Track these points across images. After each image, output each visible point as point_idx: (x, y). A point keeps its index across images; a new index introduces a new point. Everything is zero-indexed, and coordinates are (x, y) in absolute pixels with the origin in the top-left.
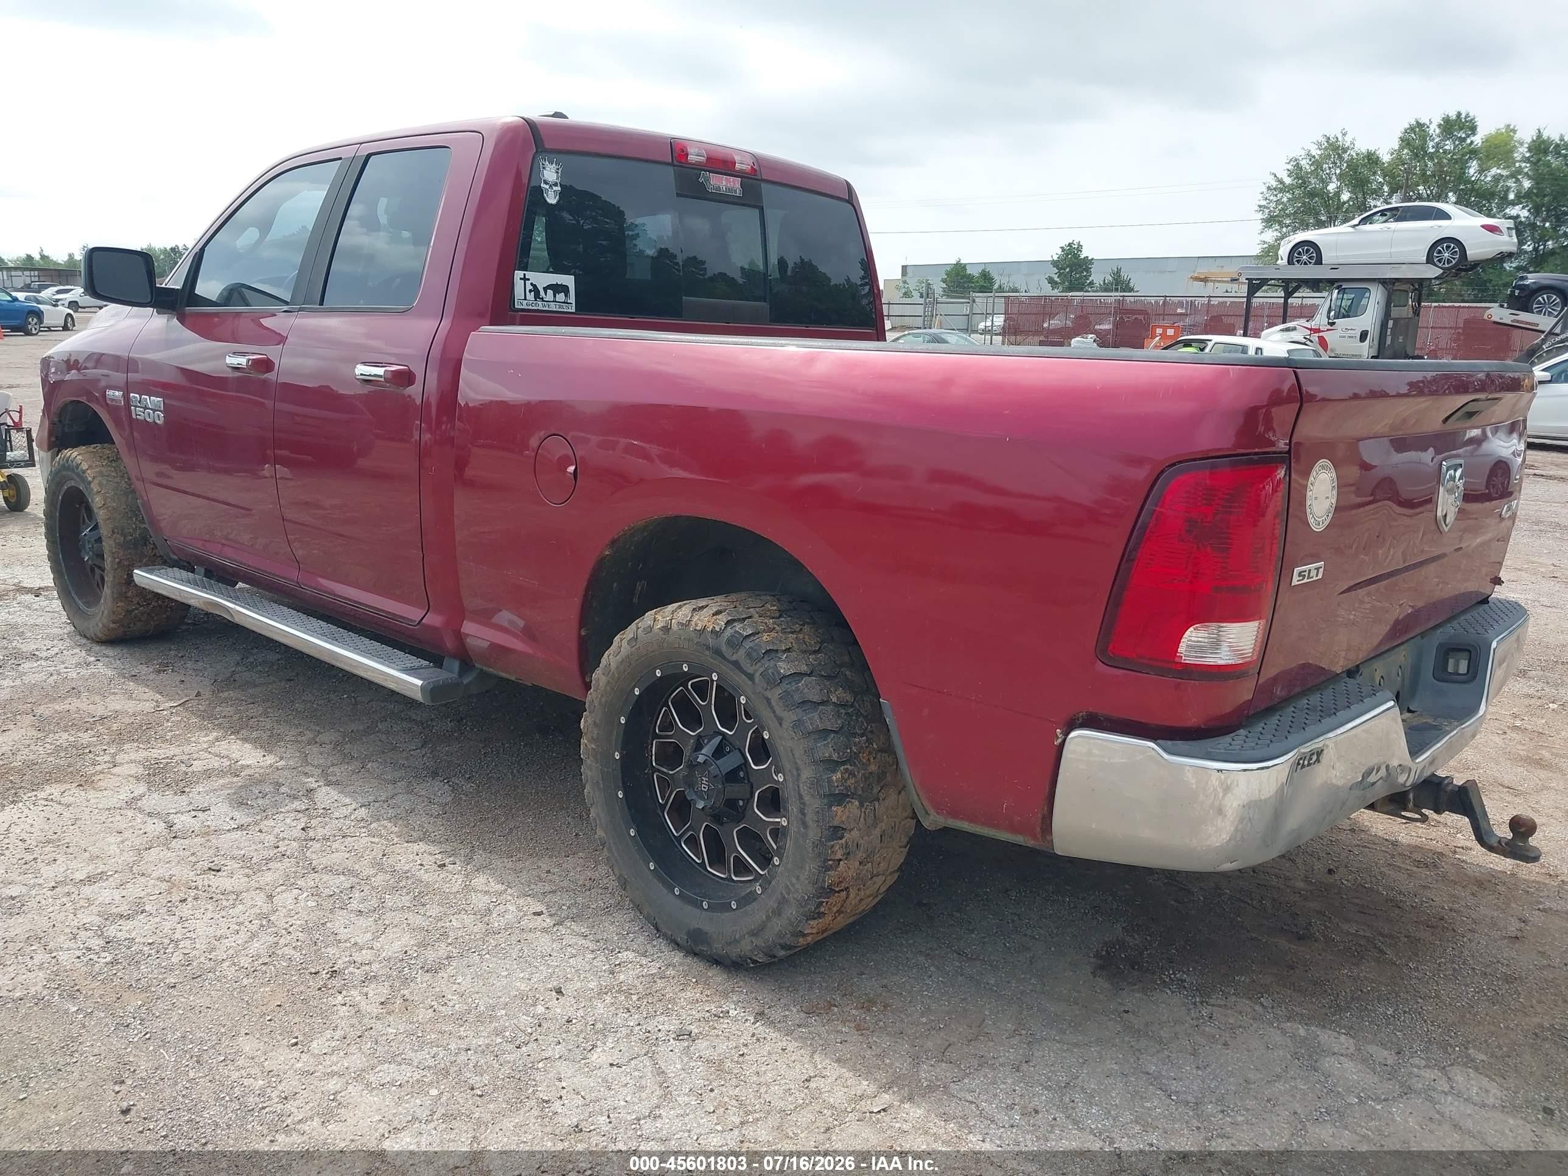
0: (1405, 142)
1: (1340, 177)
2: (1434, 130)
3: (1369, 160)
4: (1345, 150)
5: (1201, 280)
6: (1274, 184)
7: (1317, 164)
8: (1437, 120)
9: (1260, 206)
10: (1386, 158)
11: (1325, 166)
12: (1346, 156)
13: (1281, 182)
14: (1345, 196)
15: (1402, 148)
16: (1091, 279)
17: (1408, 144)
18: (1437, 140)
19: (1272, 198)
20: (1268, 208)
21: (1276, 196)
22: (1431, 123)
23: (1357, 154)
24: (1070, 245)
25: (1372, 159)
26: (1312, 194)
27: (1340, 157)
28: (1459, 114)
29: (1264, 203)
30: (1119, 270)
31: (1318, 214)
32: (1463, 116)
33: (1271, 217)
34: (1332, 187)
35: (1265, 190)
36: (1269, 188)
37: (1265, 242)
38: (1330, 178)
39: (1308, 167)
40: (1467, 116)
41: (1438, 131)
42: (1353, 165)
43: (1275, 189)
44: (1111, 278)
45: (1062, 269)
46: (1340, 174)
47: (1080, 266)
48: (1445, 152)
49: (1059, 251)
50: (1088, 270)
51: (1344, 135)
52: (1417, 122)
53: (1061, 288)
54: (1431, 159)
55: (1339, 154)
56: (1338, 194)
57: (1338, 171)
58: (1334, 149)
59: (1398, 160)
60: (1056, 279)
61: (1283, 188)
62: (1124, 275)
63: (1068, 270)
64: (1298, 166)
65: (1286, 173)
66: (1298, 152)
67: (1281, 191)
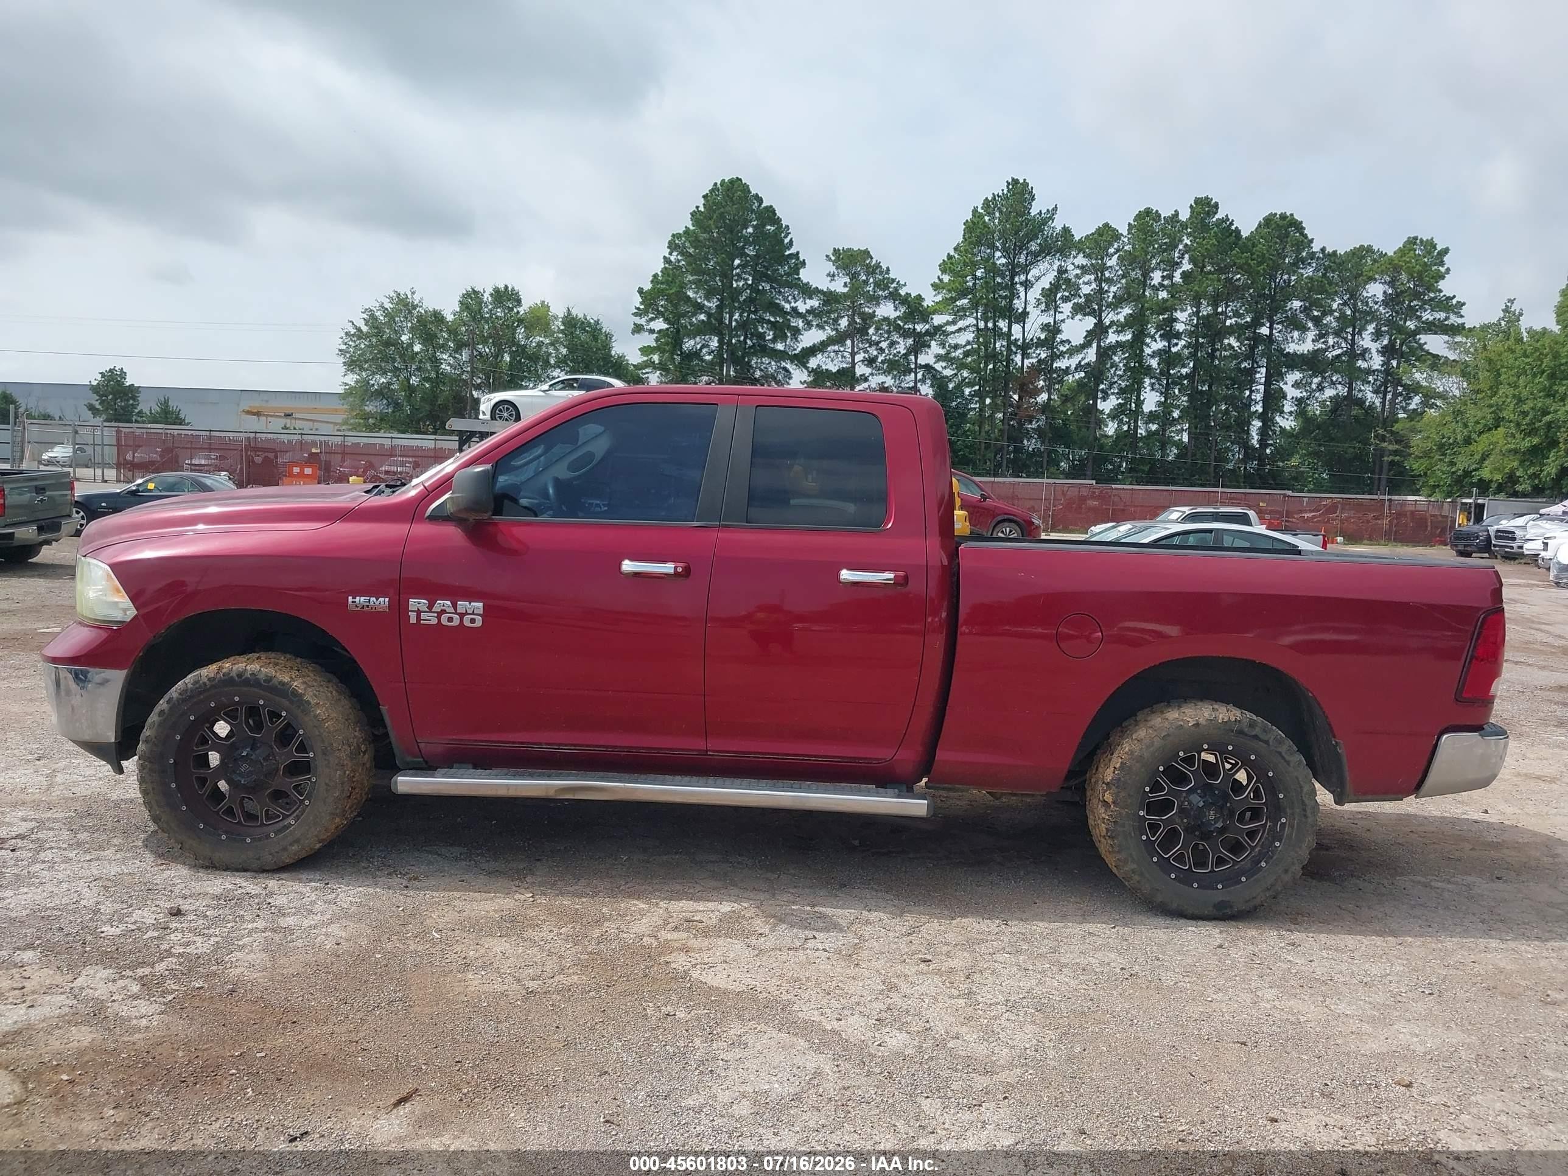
0: (464, 305)
1: (412, 330)
2: (487, 297)
3: (435, 317)
4: (415, 307)
5: (254, 414)
6: (353, 331)
7: (390, 315)
8: (489, 290)
9: (340, 350)
10: (450, 318)
11: (397, 319)
12: (415, 312)
13: (359, 330)
14: (417, 348)
15: (462, 311)
16: (139, 408)
17: (467, 308)
18: (490, 307)
19: (350, 343)
20: (349, 353)
21: (355, 342)
22: (484, 292)
23: (426, 312)
24: (111, 370)
25: (438, 317)
26: (388, 343)
27: (410, 312)
28: (506, 287)
29: (344, 347)
30: (166, 402)
31: (394, 360)
32: (510, 289)
33: (353, 361)
34: (404, 338)
35: (343, 335)
36: (347, 334)
37: (346, 384)
38: (403, 331)
39: (382, 318)
40: (513, 289)
41: (490, 299)
42: (420, 318)
43: (353, 335)
44: (158, 409)
45: (103, 396)
46: (412, 328)
47: (126, 394)
48: (497, 318)
49: (99, 377)
50: (134, 398)
51: (413, 293)
52: (473, 289)
53: (104, 416)
54: (487, 322)
55: (409, 310)
56: (411, 345)
57: (409, 325)
58: (404, 305)
59: (461, 322)
60: (98, 406)
61: (359, 334)
62: (173, 404)
63: (110, 397)
64: (373, 317)
65: (363, 322)
66: (373, 305)
67: (359, 338)
